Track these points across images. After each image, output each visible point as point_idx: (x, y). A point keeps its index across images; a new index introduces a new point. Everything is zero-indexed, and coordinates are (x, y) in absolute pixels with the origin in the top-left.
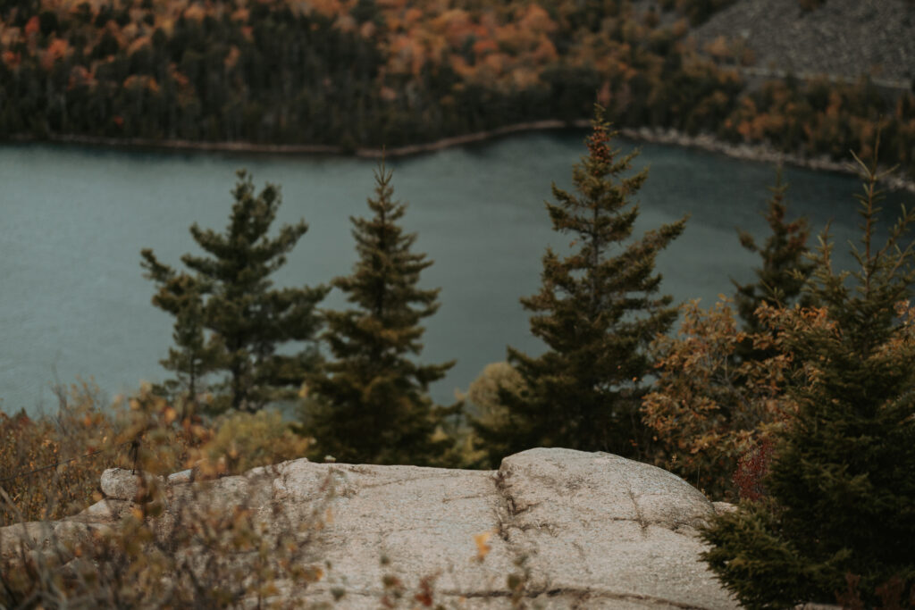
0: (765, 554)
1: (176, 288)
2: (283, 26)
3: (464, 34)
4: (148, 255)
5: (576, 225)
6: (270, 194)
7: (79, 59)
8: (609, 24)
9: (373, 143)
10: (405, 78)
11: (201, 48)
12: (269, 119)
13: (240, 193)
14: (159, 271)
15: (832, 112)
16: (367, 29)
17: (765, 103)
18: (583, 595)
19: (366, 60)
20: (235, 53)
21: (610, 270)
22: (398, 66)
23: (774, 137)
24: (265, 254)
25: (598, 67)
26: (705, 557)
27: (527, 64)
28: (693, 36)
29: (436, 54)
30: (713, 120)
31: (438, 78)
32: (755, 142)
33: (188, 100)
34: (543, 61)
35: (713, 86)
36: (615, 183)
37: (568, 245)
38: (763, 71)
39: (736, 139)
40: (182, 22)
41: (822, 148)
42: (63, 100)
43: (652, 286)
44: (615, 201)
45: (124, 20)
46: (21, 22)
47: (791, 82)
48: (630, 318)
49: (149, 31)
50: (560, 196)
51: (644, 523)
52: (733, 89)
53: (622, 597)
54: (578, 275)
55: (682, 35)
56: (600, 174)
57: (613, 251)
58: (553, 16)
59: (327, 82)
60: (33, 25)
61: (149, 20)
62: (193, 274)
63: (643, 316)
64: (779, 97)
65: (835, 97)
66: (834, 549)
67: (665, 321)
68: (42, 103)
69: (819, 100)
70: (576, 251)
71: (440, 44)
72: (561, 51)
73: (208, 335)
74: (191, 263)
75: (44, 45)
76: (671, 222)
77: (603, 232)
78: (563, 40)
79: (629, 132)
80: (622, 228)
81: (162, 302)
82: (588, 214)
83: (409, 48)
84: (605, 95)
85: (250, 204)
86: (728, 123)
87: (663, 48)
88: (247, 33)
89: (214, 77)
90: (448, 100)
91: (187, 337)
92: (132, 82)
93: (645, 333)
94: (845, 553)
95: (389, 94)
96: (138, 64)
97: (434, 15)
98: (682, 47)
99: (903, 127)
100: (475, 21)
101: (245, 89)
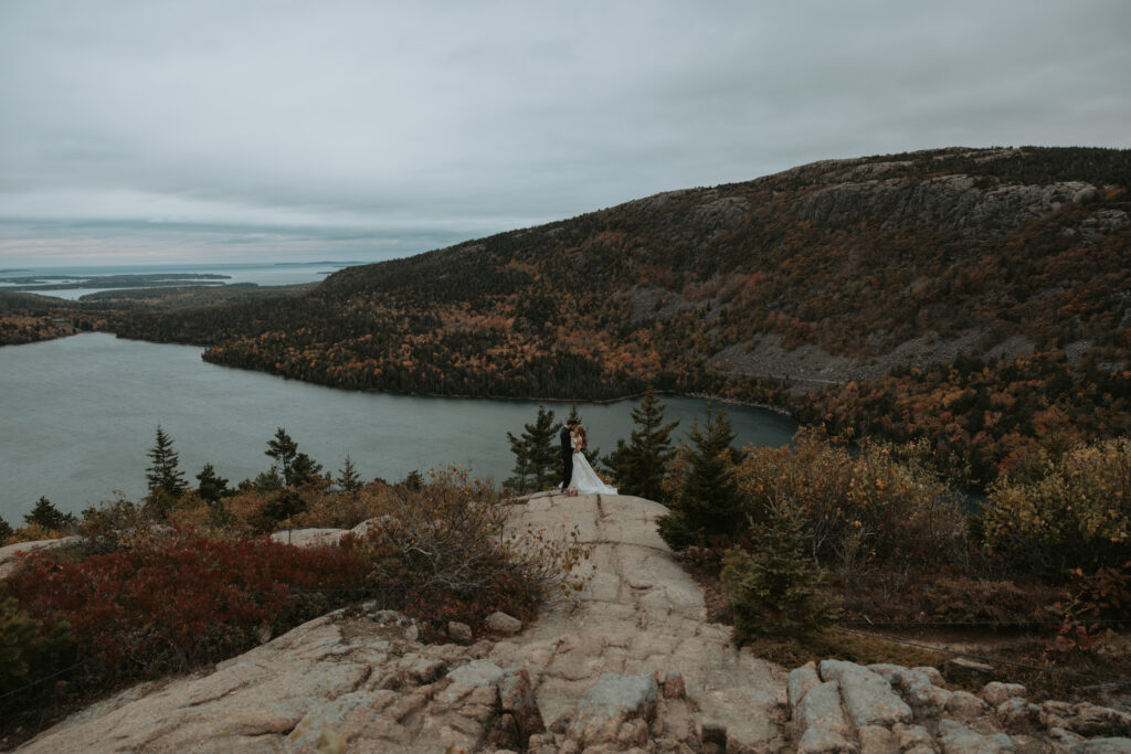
0: (676, 529)
1: (519, 445)
2: (568, 359)
3: (630, 361)
4: (510, 434)
5: (642, 421)
6: (551, 413)
7: (499, 370)
8: (680, 357)
9: (598, 398)
10: (610, 376)
11: (540, 366)
12: (563, 390)
13: (541, 413)
14: (513, 440)
15: (758, 387)
16: (596, 359)
17: (734, 384)
18: (617, 543)
19: (596, 370)
20: (552, 368)
21: (654, 436)
22: (607, 372)
23: (738, 396)
24: (549, 434)
25: (676, 371)
26: (658, 531)
27: (652, 371)
28: (709, 360)
29: (620, 368)
30: (717, 390)
31: (621, 376)
32: (732, 397)
33: (536, 385)
34: (657, 370)
35: (717, 378)
36: (655, 406)
37: (639, 428)
38: (733, 373)
39: (724, 396)
40: (534, 357)
41: (755, 400)
42: (493, 384)
43: (669, 442)
44: (655, 412)
45: (514, 357)
46: (480, 358)
47: (744, 377)
48: (662, 453)
49: (523, 361)
50: (636, 411)
51: (646, 521)
52: (723, 379)
53: (630, 544)
54: (643, 439)
55: (705, 361)
56: (650, 403)
57: (655, 430)
58: (660, 354)
59: (583, 377)
60: (484, 359)
61: (523, 357)
62: (524, 440)
63: (666, 453)
64: (739, 382)
65: (759, 381)
66: (700, 527)
67: (673, 456)
68: (487, 385)
69: (753, 382)
70: (642, 430)
71: (621, 365)
72: (663, 366)
73: (529, 462)
74: (524, 436)
75: (487, 366)
76: (675, 421)
77: (650, 424)
78: (664, 363)
79: (687, 394)
80: (657, 422)
81: (514, 450)
82: (646, 418)
83: (610, 365)
84: (678, 382)
85: (544, 417)
86: (722, 391)
87: (699, 365)
88: (556, 361)
89: (544, 376)
90: (624, 383)
91: (521, 462)
92: (517, 378)
93: (665, 459)
94: (703, 528)
95: (604, 381)
96: (518, 372)
97: (620, 354)
98: (705, 365)
99: (783, 392)
100: (634, 357)
101: (555, 380)
